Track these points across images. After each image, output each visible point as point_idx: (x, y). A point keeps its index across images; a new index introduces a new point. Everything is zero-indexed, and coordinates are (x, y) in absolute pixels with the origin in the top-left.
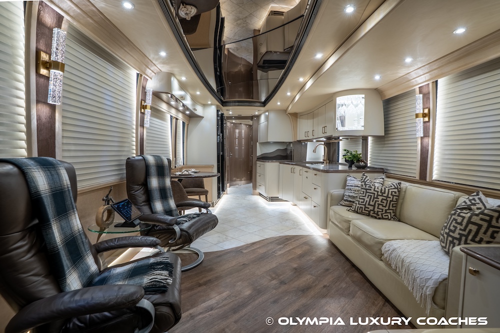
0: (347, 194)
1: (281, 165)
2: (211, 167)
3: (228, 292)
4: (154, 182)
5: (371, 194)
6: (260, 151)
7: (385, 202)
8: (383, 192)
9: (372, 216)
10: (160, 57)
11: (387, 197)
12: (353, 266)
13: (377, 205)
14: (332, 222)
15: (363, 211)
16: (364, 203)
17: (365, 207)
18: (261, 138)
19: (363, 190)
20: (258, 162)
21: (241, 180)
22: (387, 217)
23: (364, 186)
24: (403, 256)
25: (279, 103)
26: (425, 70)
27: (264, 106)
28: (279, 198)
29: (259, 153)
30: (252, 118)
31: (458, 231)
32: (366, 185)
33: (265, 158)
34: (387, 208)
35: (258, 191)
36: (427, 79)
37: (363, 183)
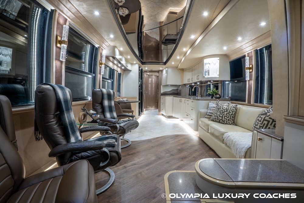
0: (209, 112)
1: (174, 98)
3: (143, 158)
4: (106, 103)
5: (221, 111)
6: (163, 90)
7: (228, 115)
8: (227, 109)
9: (221, 123)
10: (110, 38)
11: (229, 112)
12: (211, 149)
13: (224, 117)
14: (201, 127)
15: (217, 120)
16: (217, 116)
17: (218, 118)
18: (163, 83)
19: (217, 109)
20: (161, 96)
21: (152, 107)
22: (229, 123)
23: (217, 107)
24: (232, 138)
25: (173, 63)
26: (250, 44)
27: (165, 65)
28: (173, 116)
29: (162, 92)
30: (158, 72)
31: (259, 125)
32: (218, 106)
33: (165, 94)
34: (229, 118)
35: (161, 113)
36: (251, 49)
37: (217, 105)
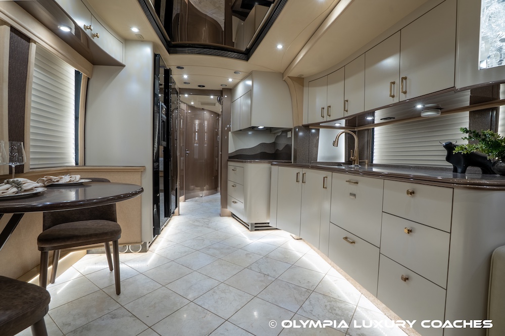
2: (141, 170)
